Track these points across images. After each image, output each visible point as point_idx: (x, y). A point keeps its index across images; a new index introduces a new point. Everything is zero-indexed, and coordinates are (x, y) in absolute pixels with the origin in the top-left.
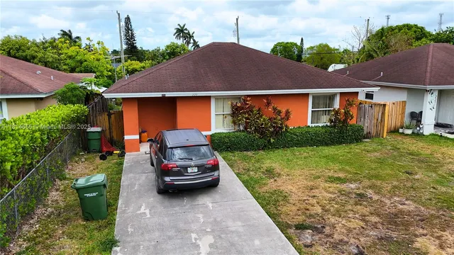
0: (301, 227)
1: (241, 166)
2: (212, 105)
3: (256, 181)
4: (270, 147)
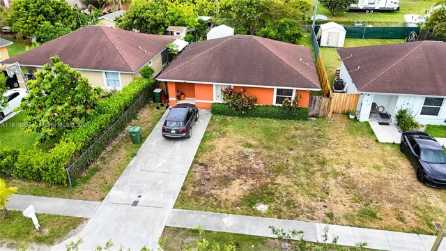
0: (202, 164)
1: (214, 127)
2: (214, 87)
3: (211, 138)
4: (243, 116)
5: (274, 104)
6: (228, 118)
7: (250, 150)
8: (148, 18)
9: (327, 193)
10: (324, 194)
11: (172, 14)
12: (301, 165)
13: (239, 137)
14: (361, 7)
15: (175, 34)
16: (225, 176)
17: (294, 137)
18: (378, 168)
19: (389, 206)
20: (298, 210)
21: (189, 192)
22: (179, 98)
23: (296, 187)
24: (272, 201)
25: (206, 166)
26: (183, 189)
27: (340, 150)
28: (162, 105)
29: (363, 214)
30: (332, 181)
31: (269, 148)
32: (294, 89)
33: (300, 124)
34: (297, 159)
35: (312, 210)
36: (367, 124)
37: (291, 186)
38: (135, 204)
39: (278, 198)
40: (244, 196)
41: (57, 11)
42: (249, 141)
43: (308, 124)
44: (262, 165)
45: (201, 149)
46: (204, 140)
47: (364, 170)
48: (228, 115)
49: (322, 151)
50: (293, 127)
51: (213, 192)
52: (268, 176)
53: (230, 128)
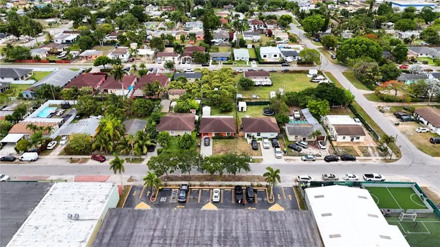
0: (214, 150)
1: (214, 142)
2: (212, 133)
4: (220, 139)
5: (227, 136)
7: (223, 146)
11: (191, 106)
13: (220, 144)
14: (257, 85)
15: (193, 113)
17: (231, 143)
26: (213, 154)
27: (240, 145)
28: (200, 138)
31: (226, 146)
32: (231, 132)
33: (233, 140)
36: (246, 139)
46: (213, 145)
48: (217, 139)
49: (236, 145)
52: (227, 151)
53: (218, 142)
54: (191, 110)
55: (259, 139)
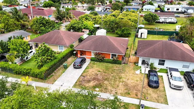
0: (83, 76)
1: (90, 65)
2: (92, 52)
3: (88, 68)
4: (101, 62)
5: (111, 58)
6: (96, 62)
7: (99, 73)
8: (76, 27)
9: (118, 87)
10: (117, 87)
11: (85, 25)
12: (113, 78)
13: (97, 68)
14: (161, 22)
15: (85, 32)
16: (89, 80)
17: (115, 69)
18: (137, 81)
19: (135, 92)
20: (107, 91)
21: (77, 84)
22: (81, 55)
23: (109, 84)
24: (101, 88)
25: (84, 77)
26: (76, 83)
27: (127, 75)
28: (76, 57)
29: (126, 93)
30: (121, 83)
31: (105, 73)
32: (117, 54)
33: (118, 66)
34: (113, 76)
35: (111, 91)
36: (141, 67)
37: (108, 84)
38: (62, 85)
39: (103, 87)
40: (93, 86)
41: (47, 23)
42: (100, 70)
43: (121, 66)
44: (101, 78)
45: (84, 72)
46: (86, 69)
47: (132, 81)
48: (96, 61)
49: (122, 75)
50: (116, 66)
51: (84, 84)
52: (102, 81)
53: (95, 66)
54: (83, 30)
55: (161, 70)
